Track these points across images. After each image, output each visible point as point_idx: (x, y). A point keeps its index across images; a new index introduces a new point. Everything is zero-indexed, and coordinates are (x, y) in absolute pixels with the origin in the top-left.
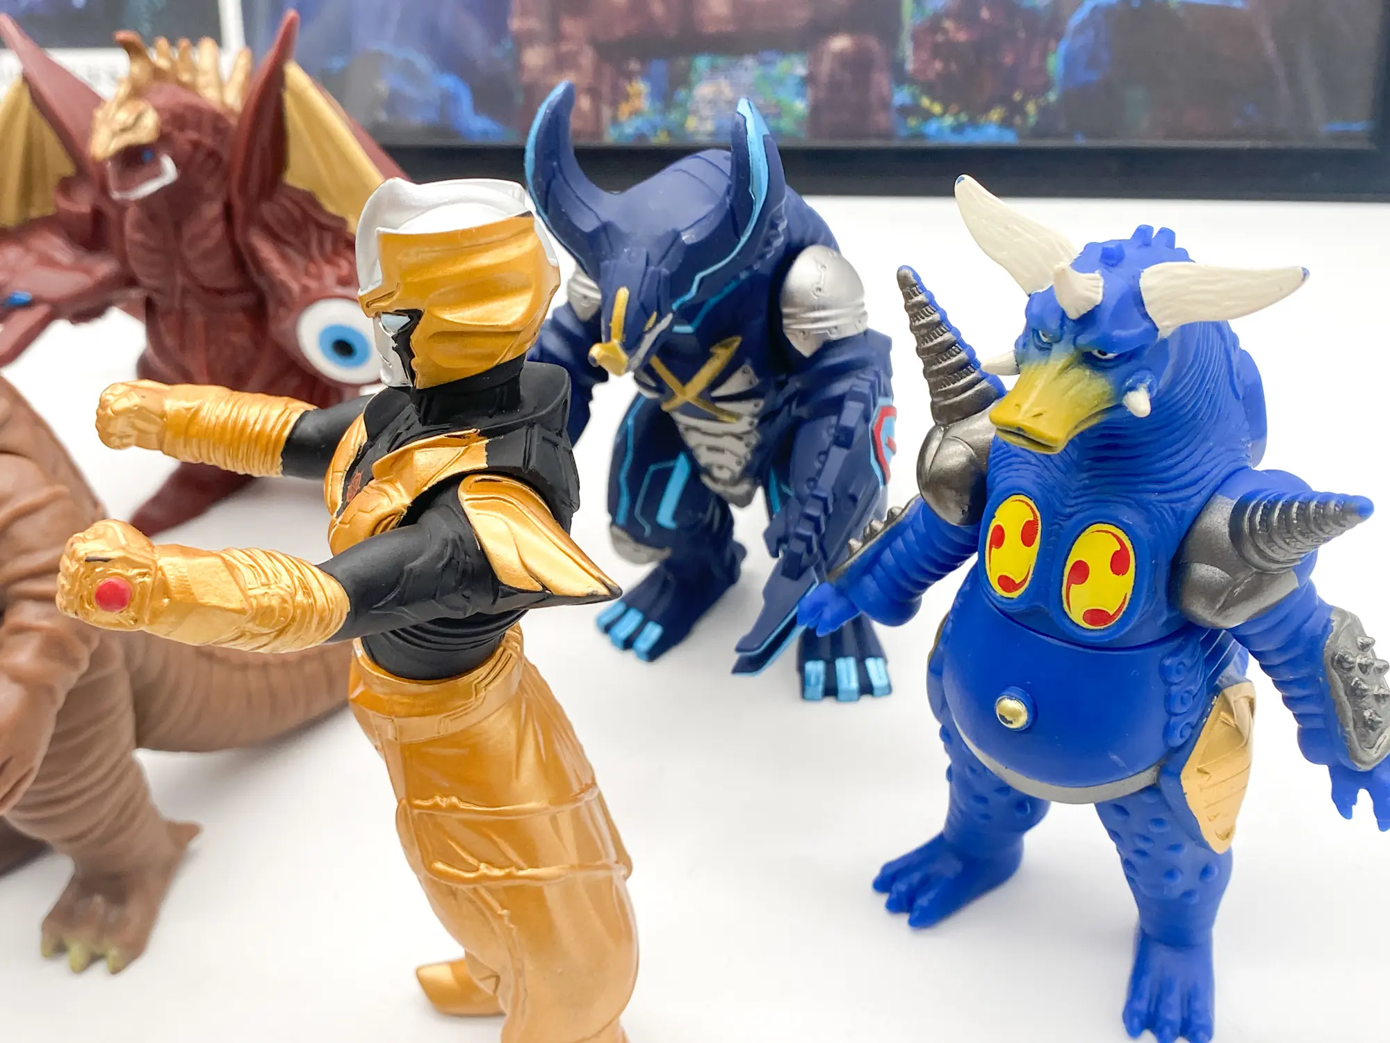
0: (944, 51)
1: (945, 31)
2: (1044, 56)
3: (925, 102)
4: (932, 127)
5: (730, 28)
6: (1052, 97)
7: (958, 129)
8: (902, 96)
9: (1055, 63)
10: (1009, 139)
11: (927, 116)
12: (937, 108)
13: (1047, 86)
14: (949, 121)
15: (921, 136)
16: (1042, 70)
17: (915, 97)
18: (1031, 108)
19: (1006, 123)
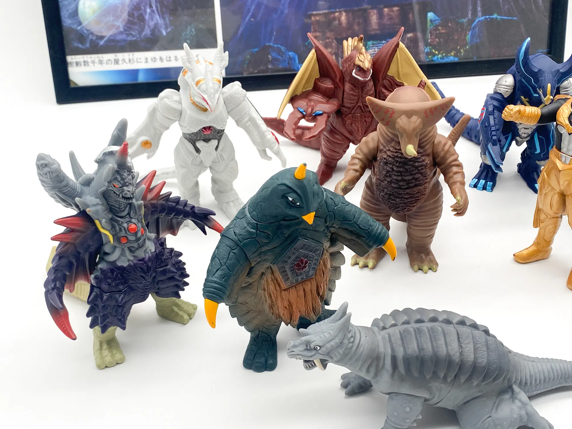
0: (439, 36)
1: (439, 30)
2: (465, 36)
3: (434, 51)
4: (435, 58)
5: (378, 32)
6: (467, 47)
7: (442, 58)
8: (427, 50)
9: (468, 37)
10: (456, 60)
11: (434, 55)
12: (437, 52)
13: (466, 44)
14: (440, 56)
15: (433, 61)
16: (465, 40)
17: (430, 49)
18: (462, 51)
19: (455, 55)
